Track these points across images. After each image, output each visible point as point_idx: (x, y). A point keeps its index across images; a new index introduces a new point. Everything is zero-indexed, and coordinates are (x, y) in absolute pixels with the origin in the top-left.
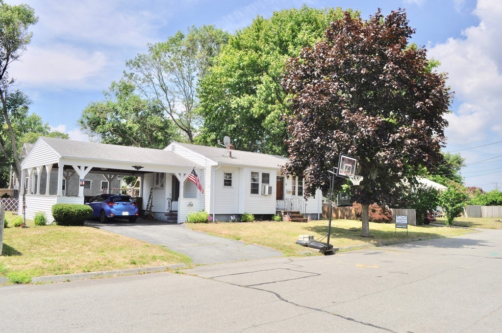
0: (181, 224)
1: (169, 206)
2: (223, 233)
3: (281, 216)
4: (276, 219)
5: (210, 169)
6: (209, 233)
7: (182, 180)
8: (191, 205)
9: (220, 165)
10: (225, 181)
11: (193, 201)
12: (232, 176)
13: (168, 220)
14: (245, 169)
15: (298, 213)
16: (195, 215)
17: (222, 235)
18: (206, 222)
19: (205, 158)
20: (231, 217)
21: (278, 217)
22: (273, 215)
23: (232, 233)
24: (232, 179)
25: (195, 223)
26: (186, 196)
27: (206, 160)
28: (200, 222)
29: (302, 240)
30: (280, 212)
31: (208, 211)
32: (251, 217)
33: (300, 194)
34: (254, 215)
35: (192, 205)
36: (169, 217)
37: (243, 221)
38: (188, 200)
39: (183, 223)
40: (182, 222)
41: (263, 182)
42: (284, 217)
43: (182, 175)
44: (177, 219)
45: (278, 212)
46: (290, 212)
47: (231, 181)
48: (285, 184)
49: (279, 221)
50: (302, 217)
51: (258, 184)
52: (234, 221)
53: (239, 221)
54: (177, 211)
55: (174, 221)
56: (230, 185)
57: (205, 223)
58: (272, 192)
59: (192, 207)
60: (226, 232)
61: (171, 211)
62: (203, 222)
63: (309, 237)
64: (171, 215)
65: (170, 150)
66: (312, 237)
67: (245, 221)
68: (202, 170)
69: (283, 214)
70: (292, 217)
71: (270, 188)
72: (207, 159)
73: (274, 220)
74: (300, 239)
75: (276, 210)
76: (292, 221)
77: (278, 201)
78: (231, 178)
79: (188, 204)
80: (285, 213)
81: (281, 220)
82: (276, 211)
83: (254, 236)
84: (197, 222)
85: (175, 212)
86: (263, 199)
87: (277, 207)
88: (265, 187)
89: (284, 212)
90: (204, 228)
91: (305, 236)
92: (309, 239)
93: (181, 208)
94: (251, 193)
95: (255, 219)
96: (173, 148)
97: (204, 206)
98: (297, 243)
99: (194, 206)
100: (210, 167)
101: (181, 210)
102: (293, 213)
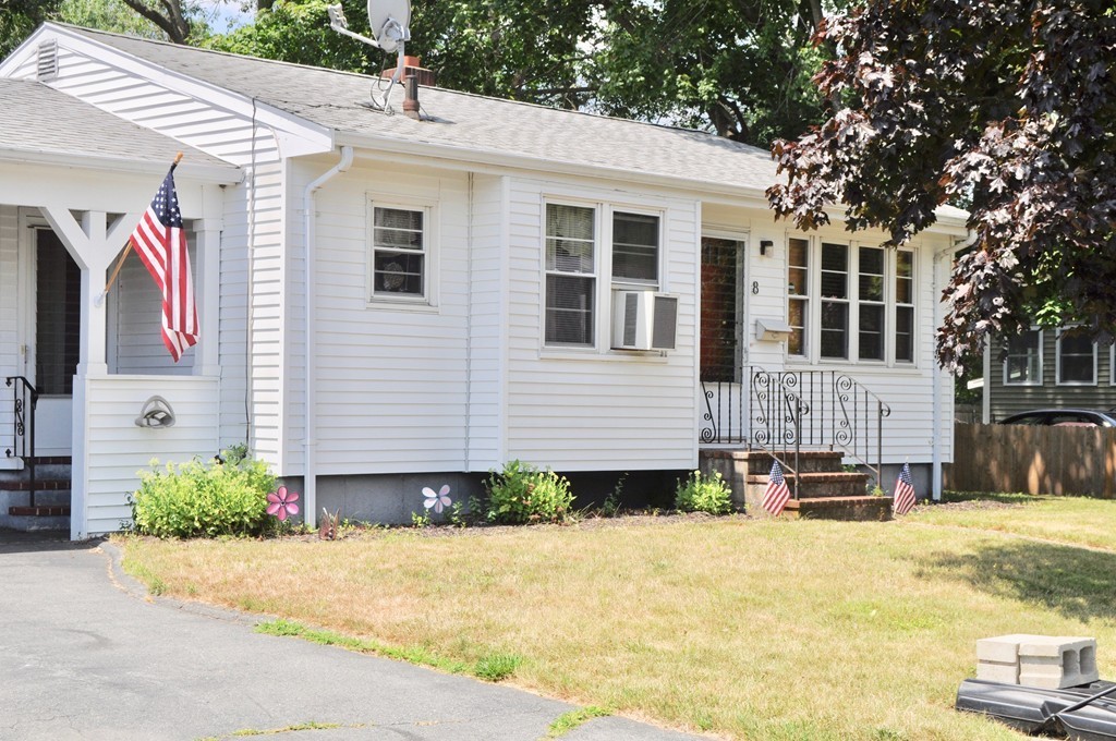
0: (93, 542)
1: (19, 427)
2: (378, 619)
3: (732, 480)
4: (700, 501)
5: (282, 178)
6: (273, 619)
7: (94, 254)
8: (158, 417)
9: (348, 158)
10: (381, 260)
11: (174, 390)
12: (426, 232)
13: (17, 522)
14: (506, 181)
15: (832, 460)
16: (187, 483)
17: (369, 640)
18: (262, 527)
19: (245, 108)
20: (427, 492)
21: (711, 491)
22: (684, 475)
23: (444, 616)
24: (426, 250)
25: (183, 535)
26: (124, 360)
27: (255, 124)
28: (220, 531)
29: (1007, 675)
30: (726, 458)
31: (272, 459)
32: (551, 493)
33: (833, 346)
34: (571, 476)
35: (166, 420)
36: (21, 498)
37: (501, 521)
38: (142, 389)
39: (105, 537)
40: (98, 529)
41: (621, 266)
42: (749, 490)
43: (97, 221)
44: (66, 511)
45: (714, 458)
46: (789, 458)
47: (416, 262)
48: (748, 288)
49: (723, 513)
50: (857, 484)
51: (590, 283)
52: (441, 520)
53: (475, 519)
54: (67, 460)
55: (49, 523)
56: (413, 285)
57: (255, 533)
58: (679, 330)
59: (165, 432)
60: (398, 610)
61: (31, 461)
62: (237, 528)
63: (1067, 655)
64: (32, 486)
65: (30, 73)
66: (1086, 652)
67: (514, 518)
68: (231, 186)
69: (742, 468)
70: (800, 488)
71: (666, 310)
72: (263, 115)
73: (689, 509)
74: (984, 673)
75: (697, 446)
76: (806, 511)
77: (712, 387)
78: (417, 241)
79: (137, 411)
80: (760, 463)
81: (734, 505)
82: (702, 453)
83: (608, 647)
84: (198, 533)
85: (51, 468)
86: (624, 372)
87: (709, 424)
88: (632, 302)
89: (752, 460)
90: (240, 580)
91: (1032, 643)
92: (1066, 669)
93: (90, 436)
94: (549, 339)
95: (575, 506)
96: (48, 66)
97: (248, 424)
98: (963, 704)
99: (178, 422)
100: (282, 167)
101: (90, 449)
102: (806, 460)
